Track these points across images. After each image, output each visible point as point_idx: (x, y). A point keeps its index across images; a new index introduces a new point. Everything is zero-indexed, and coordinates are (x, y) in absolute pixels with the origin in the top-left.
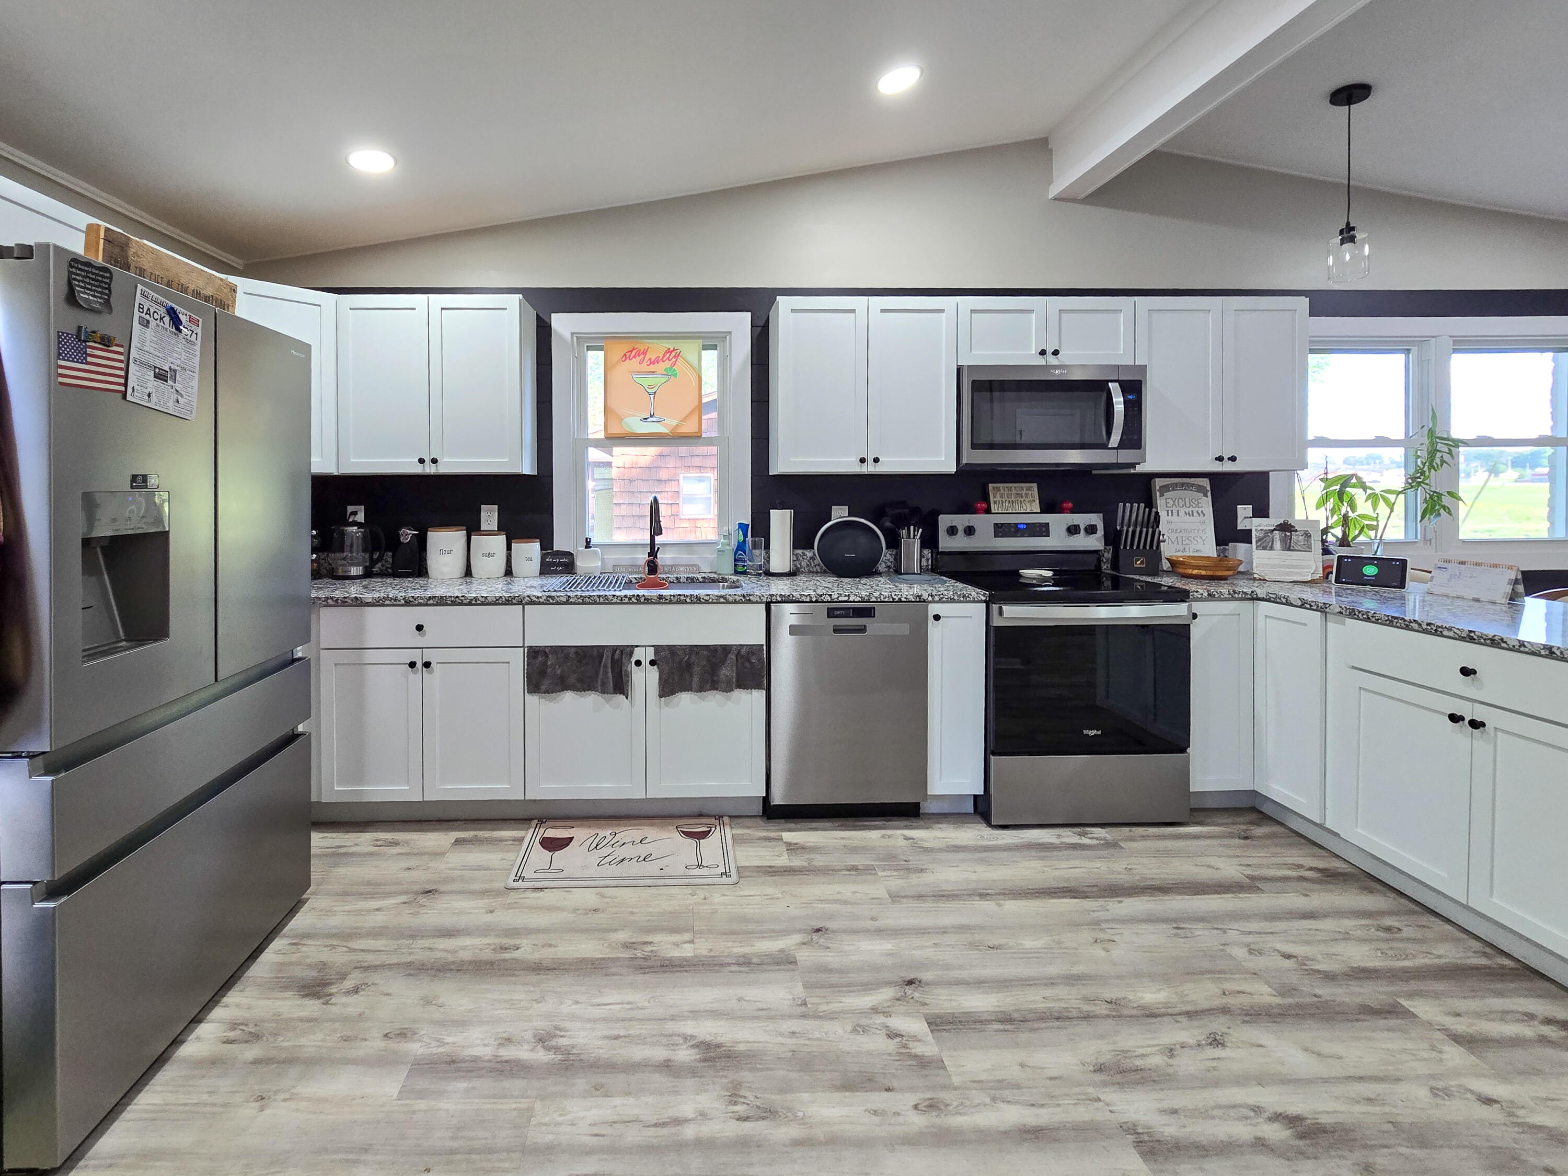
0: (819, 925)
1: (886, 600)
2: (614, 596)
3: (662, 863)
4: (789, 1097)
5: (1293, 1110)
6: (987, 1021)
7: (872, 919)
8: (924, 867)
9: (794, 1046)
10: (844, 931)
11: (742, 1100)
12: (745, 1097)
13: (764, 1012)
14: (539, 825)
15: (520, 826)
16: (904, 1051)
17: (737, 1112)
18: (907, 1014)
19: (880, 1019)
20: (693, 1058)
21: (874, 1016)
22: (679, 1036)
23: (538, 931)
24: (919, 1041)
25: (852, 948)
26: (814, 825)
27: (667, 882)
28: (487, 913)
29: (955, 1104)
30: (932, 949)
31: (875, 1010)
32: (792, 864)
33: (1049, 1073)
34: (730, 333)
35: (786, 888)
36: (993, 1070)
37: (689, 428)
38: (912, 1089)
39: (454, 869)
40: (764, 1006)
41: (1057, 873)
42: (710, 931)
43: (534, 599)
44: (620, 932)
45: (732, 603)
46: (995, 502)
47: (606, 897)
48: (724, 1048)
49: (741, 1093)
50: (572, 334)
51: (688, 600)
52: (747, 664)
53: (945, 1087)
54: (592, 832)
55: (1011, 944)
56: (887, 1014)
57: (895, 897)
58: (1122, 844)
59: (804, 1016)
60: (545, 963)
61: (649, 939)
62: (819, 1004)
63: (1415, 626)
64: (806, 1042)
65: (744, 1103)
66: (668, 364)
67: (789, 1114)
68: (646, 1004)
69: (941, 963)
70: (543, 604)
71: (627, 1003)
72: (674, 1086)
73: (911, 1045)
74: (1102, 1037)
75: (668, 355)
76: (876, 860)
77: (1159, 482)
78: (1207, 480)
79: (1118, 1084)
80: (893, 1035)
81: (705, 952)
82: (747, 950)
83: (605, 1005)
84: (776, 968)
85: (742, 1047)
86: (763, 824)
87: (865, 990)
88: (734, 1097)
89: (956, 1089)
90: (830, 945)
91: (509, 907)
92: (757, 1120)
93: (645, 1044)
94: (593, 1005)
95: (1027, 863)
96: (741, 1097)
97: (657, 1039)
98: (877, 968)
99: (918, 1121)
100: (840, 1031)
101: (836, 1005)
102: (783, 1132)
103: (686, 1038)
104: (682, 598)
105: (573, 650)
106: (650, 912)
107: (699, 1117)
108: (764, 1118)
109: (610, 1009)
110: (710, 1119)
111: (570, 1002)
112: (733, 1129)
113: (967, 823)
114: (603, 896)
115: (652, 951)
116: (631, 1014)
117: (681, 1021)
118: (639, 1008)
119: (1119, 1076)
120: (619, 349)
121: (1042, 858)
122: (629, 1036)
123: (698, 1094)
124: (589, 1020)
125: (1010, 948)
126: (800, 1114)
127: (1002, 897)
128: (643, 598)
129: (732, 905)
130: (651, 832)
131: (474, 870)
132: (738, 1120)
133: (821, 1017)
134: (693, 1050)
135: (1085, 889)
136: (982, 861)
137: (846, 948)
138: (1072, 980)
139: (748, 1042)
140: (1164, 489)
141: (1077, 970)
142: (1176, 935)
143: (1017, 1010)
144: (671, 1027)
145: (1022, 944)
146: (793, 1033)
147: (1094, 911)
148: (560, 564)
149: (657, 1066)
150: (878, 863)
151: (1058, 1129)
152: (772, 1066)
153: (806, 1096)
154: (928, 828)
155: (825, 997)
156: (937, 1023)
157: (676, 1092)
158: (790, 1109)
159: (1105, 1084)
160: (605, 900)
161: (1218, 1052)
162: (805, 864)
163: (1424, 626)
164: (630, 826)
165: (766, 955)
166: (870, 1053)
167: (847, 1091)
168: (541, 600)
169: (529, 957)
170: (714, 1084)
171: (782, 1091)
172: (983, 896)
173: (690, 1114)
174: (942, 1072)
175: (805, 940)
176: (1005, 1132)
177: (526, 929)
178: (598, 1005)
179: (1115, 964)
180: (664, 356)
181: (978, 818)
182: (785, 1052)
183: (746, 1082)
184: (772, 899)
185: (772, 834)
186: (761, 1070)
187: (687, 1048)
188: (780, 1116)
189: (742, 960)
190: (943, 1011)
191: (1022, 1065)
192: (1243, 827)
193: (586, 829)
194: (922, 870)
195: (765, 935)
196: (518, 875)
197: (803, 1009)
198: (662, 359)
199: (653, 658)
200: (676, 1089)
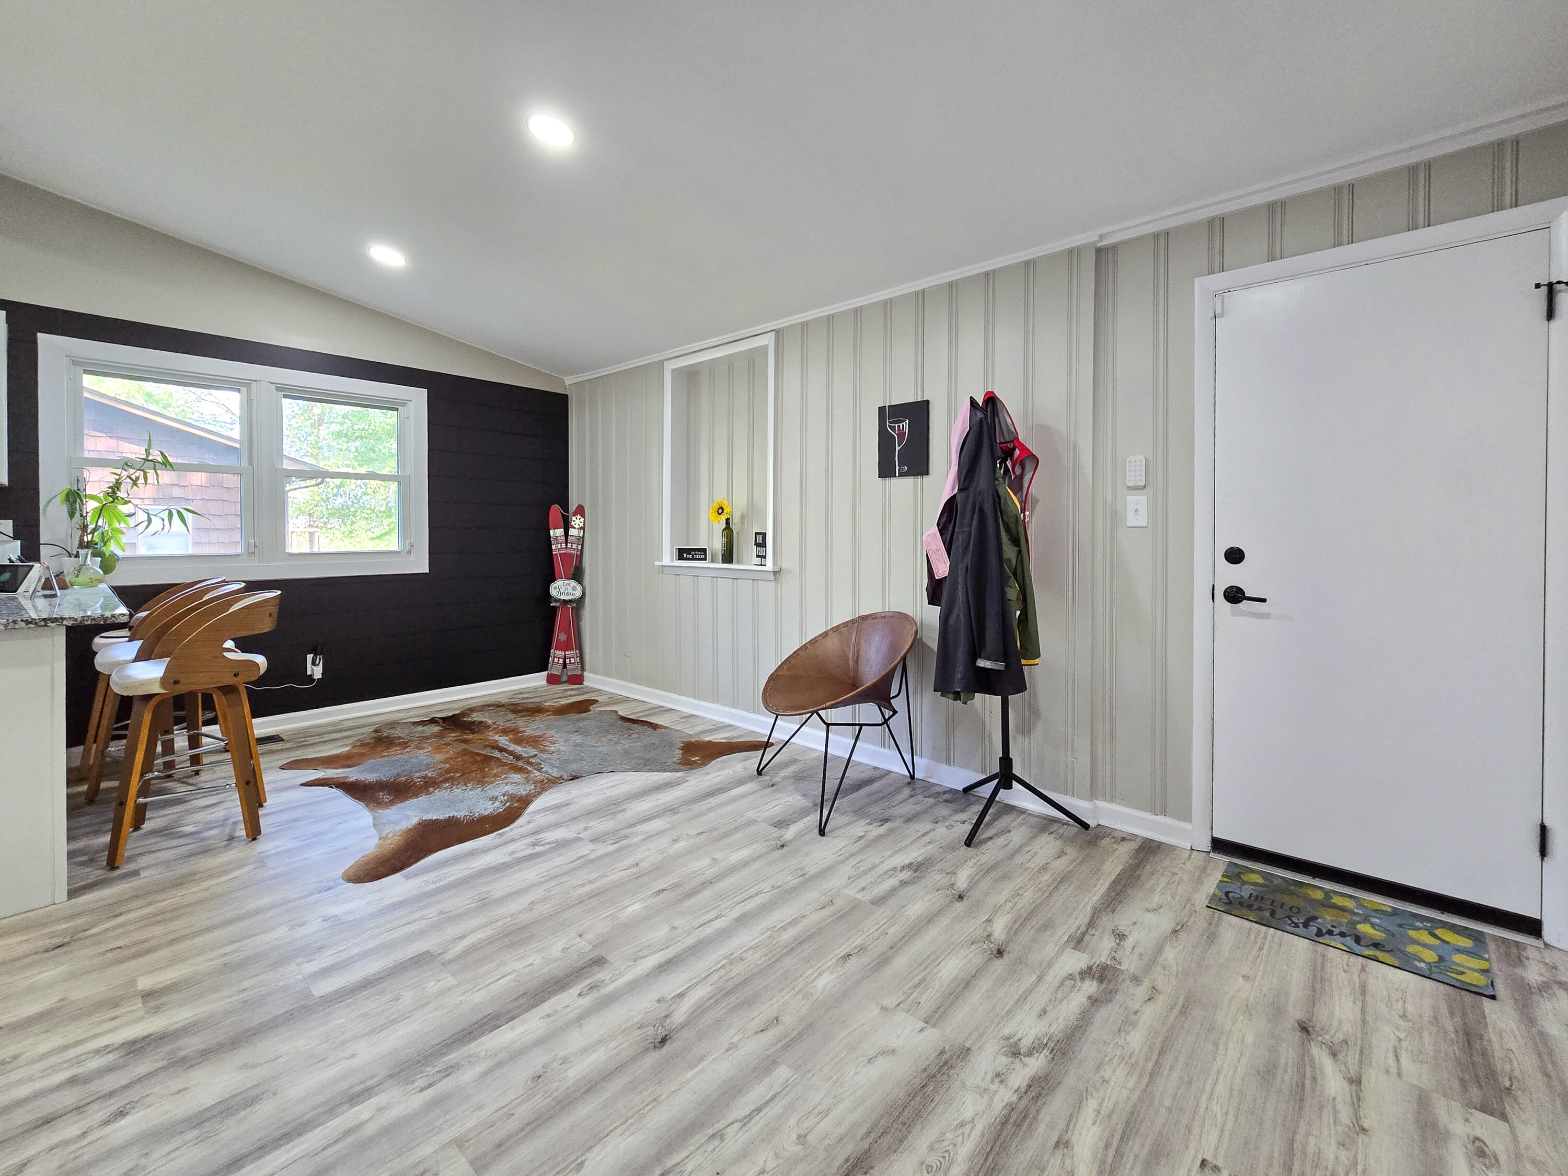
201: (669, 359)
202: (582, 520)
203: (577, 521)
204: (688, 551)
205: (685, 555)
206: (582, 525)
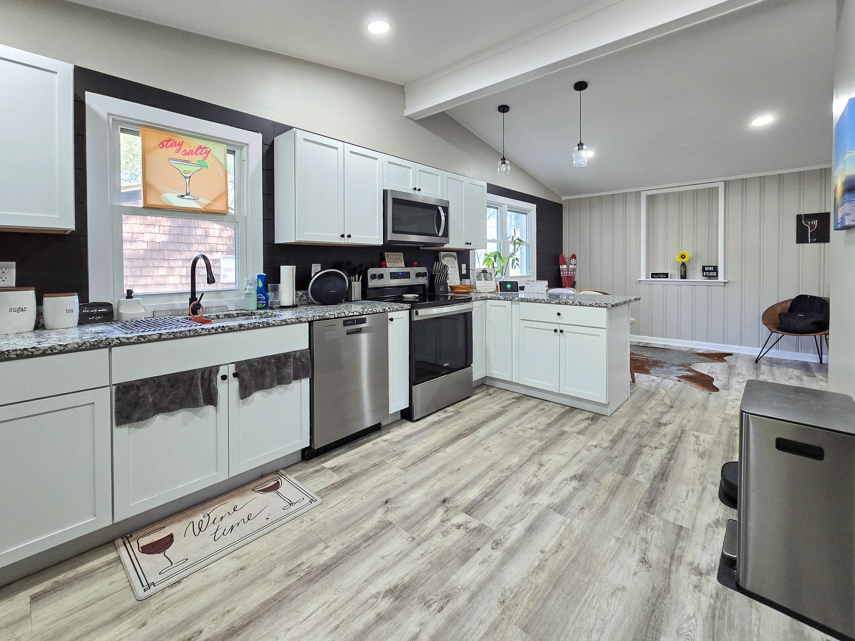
0: (385, 499)
1: (370, 313)
2: (203, 329)
3: (264, 515)
4: (448, 583)
5: (572, 474)
6: (482, 499)
7: (405, 483)
8: (404, 450)
9: (428, 561)
10: (398, 496)
11: (432, 602)
12: (432, 600)
13: (400, 555)
14: (126, 541)
15: (104, 551)
16: (468, 530)
17: (435, 609)
18: (455, 515)
19: (448, 524)
20: (389, 602)
21: (445, 524)
22: (371, 598)
23: (206, 610)
24: (469, 522)
25: (409, 501)
26: (335, 453)
27: (279, 523)
28: (140, 628)
29: (502, 537)
30: (439, 483)
31: (443, 521)
32: (343, 478)
33: (516, 504)
34: (247, 145)
35: (352, 491)
36: (500, 516)
37: (218, 207)
38: (485, 543)
39: (58, 621)
40: (397, 553)
41: (451, 430)
42: (332, 535)
43: (124, 340)
44: (275, 570)
45: (290, 324)
46: (388, 262)
47: (241, 557)
48: (400, 586)
49: (428, 599)
50: (109, 114)
51: (261, 326)
52: (300, 363)
53: (494, 534)
54: (186, 522)
55: (462, 465)
56: (449, 520)
57: (405, 469)
58: (460, 410)
59: (419, 544)
60: (237, 624)
61: (299, 562)
62: (420, 534)
63: (543, 301)
64: (431, 555)
65: (434, 602)
66: (200, 158)
67: (456, 590)
68: (335, 597)
69: (447, 486)
70: (134, 343)
71: (324, 605)
72: (395, 624)
73: (468, 526)
74: (516, 482)
75: (200, 151)
76: (381, 456)
77: (442, 254)
78: (456, 253)
79: (534, 495)
80: (459, 527)
81: (341, 547)
82: (362, 532)
83: (309, 616)
84: (385, 531)
85: (407, 579)
86: (307, 465)
87: (431, 516)
88: (427, 604)
89: (497, 532)
90: (399, 505)
91: (159, 611)
92: (446, 605)
93: (357, 617)
94: (301, 623)
95: (438, 432)
96: (429, 601)
97: (360, 609)
98: (427, 503)
99: (498, 554)
100: (439, 540)
101: (426, 530)
102: (462, 600)
103: (376, 596)
104: (257, 324)
105: (164, 379)
106: (284, 547)
107: (422, 627)
108: (448, 602)
109: (315, 617)
110: (427, 623)
111: (283, 633)
112: (441, 618)
113: (403, 424)
114: (238, 557)
115: (308, 567)
116: (331, 610)
117: (364, 590)
118: (333, 602)
119: (532, 492)
120: (156, 138)
121: (442, 427)
122: (343, 621)
123: (410, 617)
124: (308, 633)
125: (463, 467)
126: (460, 587)
127: (442, 449)
128: (228, 328)
129: (332, 514)
130: (238, 501)
131: (86, 608)
132: (439, 612)
133: (426, 540)
134: (386, 599)
135: (465, 432)
136: (422, 437)
137: (406, 502)
138: (491, 467)
139: (407, 574)
140: (444, 256)
141: (489, 462)
142: (502, 436)
143: (487, 489)
144: (362, 597)
145: (465, 463)
146: (422, 555)
147: (475, 439)
148: (98, 314)
149: (376, 622)
150: (383, 458)
151: (535, 522)
152: (429, 576)
153: (454, 577)
154: (389, 433)
155: (419, 530)
156: (469, 510)
157: (398, 626)
158: (454, 588)
159: (531, 497)
160: (242, 559)
161: (544, 468)
162: (349, 474)
163: (546, 301)
164: (217, 504)
165: (374, 528)
166: (458, 540)
167: (466, 563)
168: (132, 341)
169: (218, 630)
170: (412, 606)
171: (444, 583)
172: (436, 451)
173: (417, 630)
174: (487, 529)
175: (386, 510)
176: (524, 535)
177: (194, 615)
178: (305, 620)
179: (497, 455)
180: (197, 151)
181: (404, 420)
182: (427, 565)
183: (425, 593)
184: (350, 499)
185: (318, 468)
186: (426, 581)
187: (381, 601)
188: (454, 595)
189: (364, 538)
190: (465, 505)
191: (506, 508)
192: (486, 391)
193: (178, 523)
194: (404, 452)
195: (364, 519)
196: (145, 584)
197: (415, 542)
198: (195, 153)
199: (234, 371)
200: (397, 625)
201: (643, 191)
202: (575, 261)
203: (573, 262)
204: (657, 274)
205: (654, 276)
206: (575, 263)
